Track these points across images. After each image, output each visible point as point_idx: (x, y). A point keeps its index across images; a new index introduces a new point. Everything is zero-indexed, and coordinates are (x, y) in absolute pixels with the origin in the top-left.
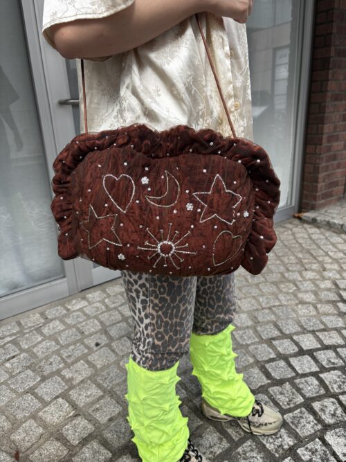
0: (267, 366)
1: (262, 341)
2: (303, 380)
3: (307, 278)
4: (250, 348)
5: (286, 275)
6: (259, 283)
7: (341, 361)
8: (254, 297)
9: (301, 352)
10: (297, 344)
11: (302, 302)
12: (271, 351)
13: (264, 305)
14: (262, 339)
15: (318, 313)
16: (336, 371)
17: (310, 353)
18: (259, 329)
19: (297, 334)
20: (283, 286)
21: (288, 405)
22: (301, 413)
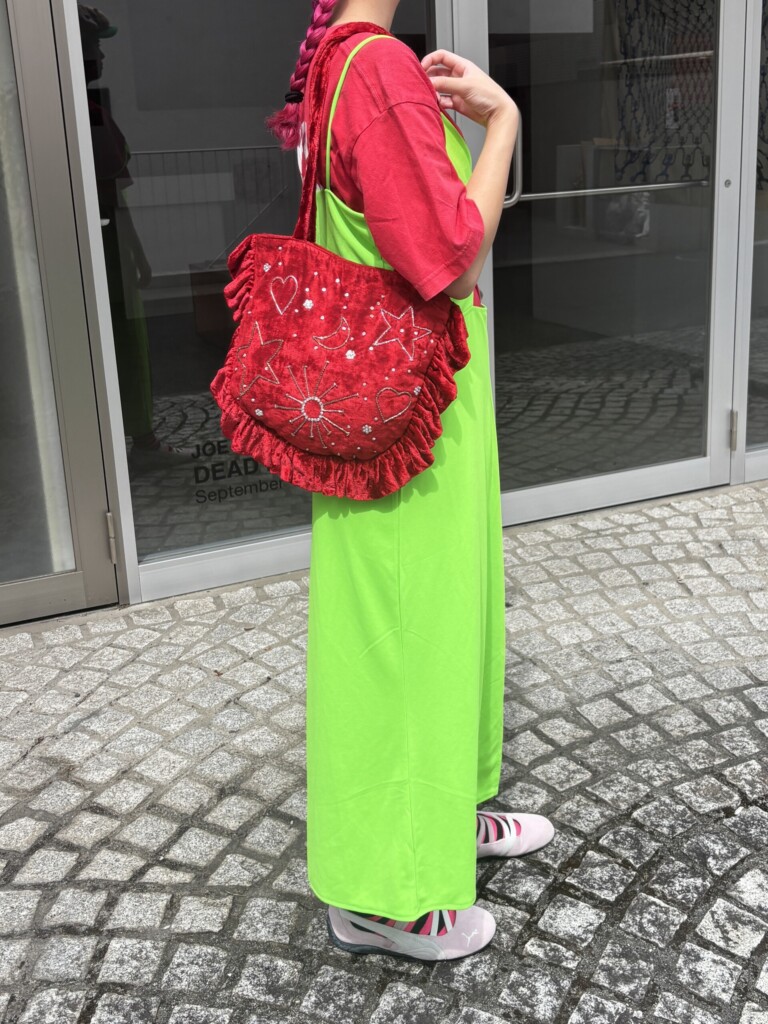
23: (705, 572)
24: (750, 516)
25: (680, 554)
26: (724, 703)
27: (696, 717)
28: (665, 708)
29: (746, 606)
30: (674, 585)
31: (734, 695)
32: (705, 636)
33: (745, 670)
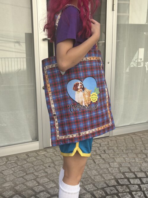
0: (119, 180)
1: (120, 172)
2: (132, 185)
4: (114, 174)
8: (123, 158)
9: (136, 177)
10: (136, 175)
11: (146, 162)
12: (123, 176)
13: (127, 161)
18: (121, 168)
19: (137, 172)
20: (140, 155)
21: (122, 191)
22: (126, 194)
23: (100, 157)
24: (113, 144)
25: (95, 153)
26: (99, 192)
27: (91, 196)
28: (84, 193)
29: (108, 166)
30: (92, 161)
31: (102, 189)
32: (97, 174)
33: (106, 183)
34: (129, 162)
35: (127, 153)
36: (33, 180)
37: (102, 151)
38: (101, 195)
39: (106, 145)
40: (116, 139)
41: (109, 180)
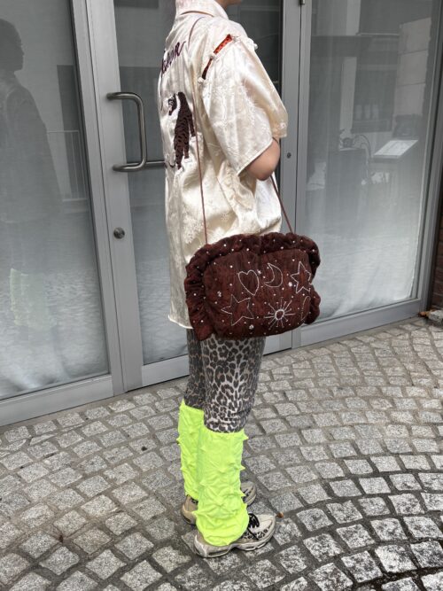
0: (331, 484)
1: (332, 459)
2: (368, 500)
3: (410, 395)
4: (316, 465)
5: (384, 389)
6: (347, 397)
7: (419, 486)
8: (335, 412)
9: (376, 474)
10: (373, 465)
11: (394, 422)
12: (340, 469)
13: (345, 422)
14: (333, 457)
15: (410, 436)
16: (409, 494)
17: (386, 476)
18: (332, 446)
19: (377, 455)
20: (375, 402)
21: (345, 520)
22: (357, 528)
23: (274, 415)
24: (303, 371)
26: (283, 525)
29: (299, 441)
30: (254, 426)
31: (290, 517)
33: (297, 495)
34: (352, 426)
35: (343, 399)
36: (103, 497)
37: (279, 396)
38: (290, 535)
39: (285, 374)
40: (309, 356)
41: (307, 484)
